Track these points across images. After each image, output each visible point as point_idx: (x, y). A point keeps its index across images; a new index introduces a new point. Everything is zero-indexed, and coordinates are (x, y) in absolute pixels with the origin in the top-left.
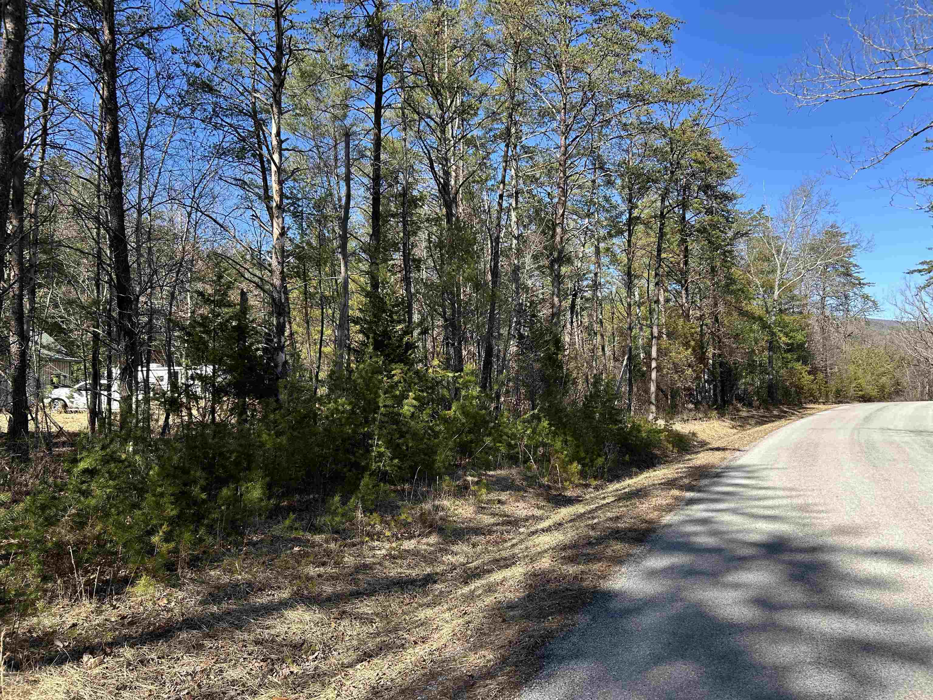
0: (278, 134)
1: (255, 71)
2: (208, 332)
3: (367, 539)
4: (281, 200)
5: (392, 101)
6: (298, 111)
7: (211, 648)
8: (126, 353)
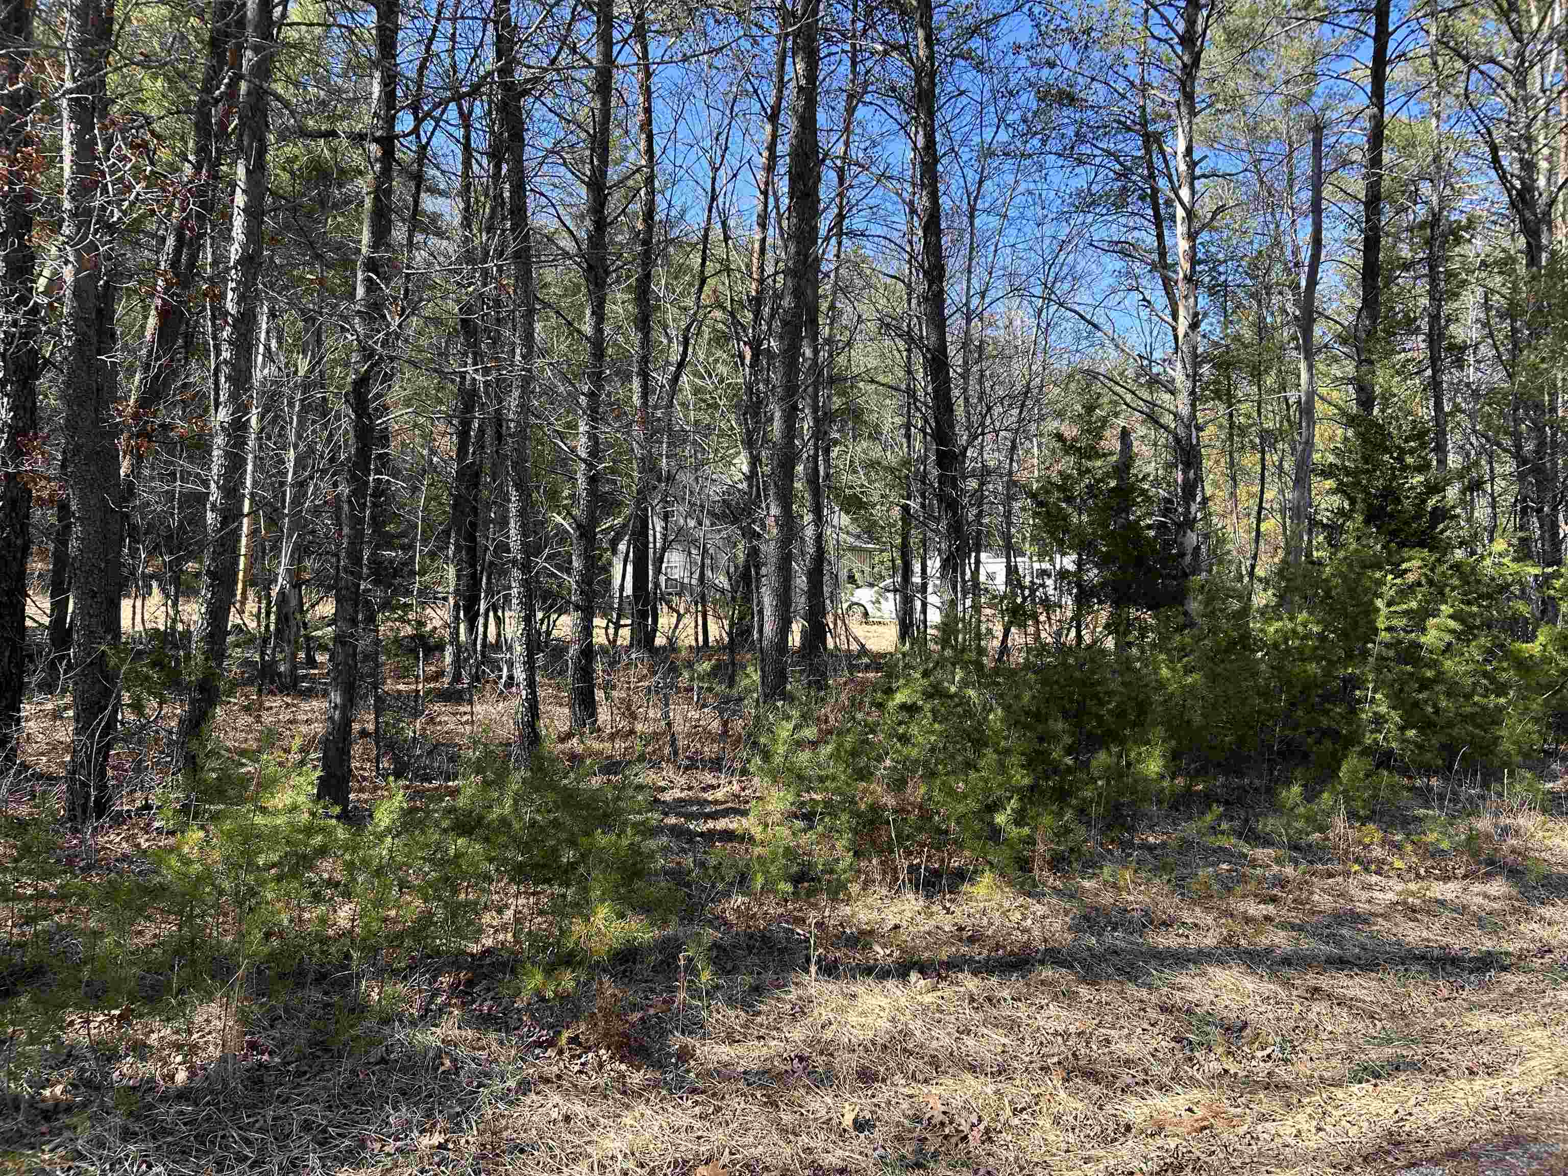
0: (1189, 151)
1: (1144, 52)
2: (1069, 500)
3: (1356, 867)
4: (1193, 267)
5: (1410, 46)
6: (1220, 106)
7: (1090, 1001)
8: (948, 537)
